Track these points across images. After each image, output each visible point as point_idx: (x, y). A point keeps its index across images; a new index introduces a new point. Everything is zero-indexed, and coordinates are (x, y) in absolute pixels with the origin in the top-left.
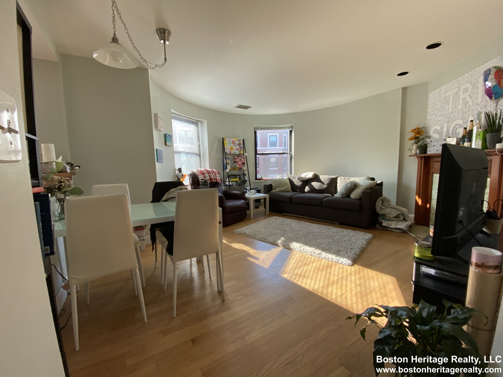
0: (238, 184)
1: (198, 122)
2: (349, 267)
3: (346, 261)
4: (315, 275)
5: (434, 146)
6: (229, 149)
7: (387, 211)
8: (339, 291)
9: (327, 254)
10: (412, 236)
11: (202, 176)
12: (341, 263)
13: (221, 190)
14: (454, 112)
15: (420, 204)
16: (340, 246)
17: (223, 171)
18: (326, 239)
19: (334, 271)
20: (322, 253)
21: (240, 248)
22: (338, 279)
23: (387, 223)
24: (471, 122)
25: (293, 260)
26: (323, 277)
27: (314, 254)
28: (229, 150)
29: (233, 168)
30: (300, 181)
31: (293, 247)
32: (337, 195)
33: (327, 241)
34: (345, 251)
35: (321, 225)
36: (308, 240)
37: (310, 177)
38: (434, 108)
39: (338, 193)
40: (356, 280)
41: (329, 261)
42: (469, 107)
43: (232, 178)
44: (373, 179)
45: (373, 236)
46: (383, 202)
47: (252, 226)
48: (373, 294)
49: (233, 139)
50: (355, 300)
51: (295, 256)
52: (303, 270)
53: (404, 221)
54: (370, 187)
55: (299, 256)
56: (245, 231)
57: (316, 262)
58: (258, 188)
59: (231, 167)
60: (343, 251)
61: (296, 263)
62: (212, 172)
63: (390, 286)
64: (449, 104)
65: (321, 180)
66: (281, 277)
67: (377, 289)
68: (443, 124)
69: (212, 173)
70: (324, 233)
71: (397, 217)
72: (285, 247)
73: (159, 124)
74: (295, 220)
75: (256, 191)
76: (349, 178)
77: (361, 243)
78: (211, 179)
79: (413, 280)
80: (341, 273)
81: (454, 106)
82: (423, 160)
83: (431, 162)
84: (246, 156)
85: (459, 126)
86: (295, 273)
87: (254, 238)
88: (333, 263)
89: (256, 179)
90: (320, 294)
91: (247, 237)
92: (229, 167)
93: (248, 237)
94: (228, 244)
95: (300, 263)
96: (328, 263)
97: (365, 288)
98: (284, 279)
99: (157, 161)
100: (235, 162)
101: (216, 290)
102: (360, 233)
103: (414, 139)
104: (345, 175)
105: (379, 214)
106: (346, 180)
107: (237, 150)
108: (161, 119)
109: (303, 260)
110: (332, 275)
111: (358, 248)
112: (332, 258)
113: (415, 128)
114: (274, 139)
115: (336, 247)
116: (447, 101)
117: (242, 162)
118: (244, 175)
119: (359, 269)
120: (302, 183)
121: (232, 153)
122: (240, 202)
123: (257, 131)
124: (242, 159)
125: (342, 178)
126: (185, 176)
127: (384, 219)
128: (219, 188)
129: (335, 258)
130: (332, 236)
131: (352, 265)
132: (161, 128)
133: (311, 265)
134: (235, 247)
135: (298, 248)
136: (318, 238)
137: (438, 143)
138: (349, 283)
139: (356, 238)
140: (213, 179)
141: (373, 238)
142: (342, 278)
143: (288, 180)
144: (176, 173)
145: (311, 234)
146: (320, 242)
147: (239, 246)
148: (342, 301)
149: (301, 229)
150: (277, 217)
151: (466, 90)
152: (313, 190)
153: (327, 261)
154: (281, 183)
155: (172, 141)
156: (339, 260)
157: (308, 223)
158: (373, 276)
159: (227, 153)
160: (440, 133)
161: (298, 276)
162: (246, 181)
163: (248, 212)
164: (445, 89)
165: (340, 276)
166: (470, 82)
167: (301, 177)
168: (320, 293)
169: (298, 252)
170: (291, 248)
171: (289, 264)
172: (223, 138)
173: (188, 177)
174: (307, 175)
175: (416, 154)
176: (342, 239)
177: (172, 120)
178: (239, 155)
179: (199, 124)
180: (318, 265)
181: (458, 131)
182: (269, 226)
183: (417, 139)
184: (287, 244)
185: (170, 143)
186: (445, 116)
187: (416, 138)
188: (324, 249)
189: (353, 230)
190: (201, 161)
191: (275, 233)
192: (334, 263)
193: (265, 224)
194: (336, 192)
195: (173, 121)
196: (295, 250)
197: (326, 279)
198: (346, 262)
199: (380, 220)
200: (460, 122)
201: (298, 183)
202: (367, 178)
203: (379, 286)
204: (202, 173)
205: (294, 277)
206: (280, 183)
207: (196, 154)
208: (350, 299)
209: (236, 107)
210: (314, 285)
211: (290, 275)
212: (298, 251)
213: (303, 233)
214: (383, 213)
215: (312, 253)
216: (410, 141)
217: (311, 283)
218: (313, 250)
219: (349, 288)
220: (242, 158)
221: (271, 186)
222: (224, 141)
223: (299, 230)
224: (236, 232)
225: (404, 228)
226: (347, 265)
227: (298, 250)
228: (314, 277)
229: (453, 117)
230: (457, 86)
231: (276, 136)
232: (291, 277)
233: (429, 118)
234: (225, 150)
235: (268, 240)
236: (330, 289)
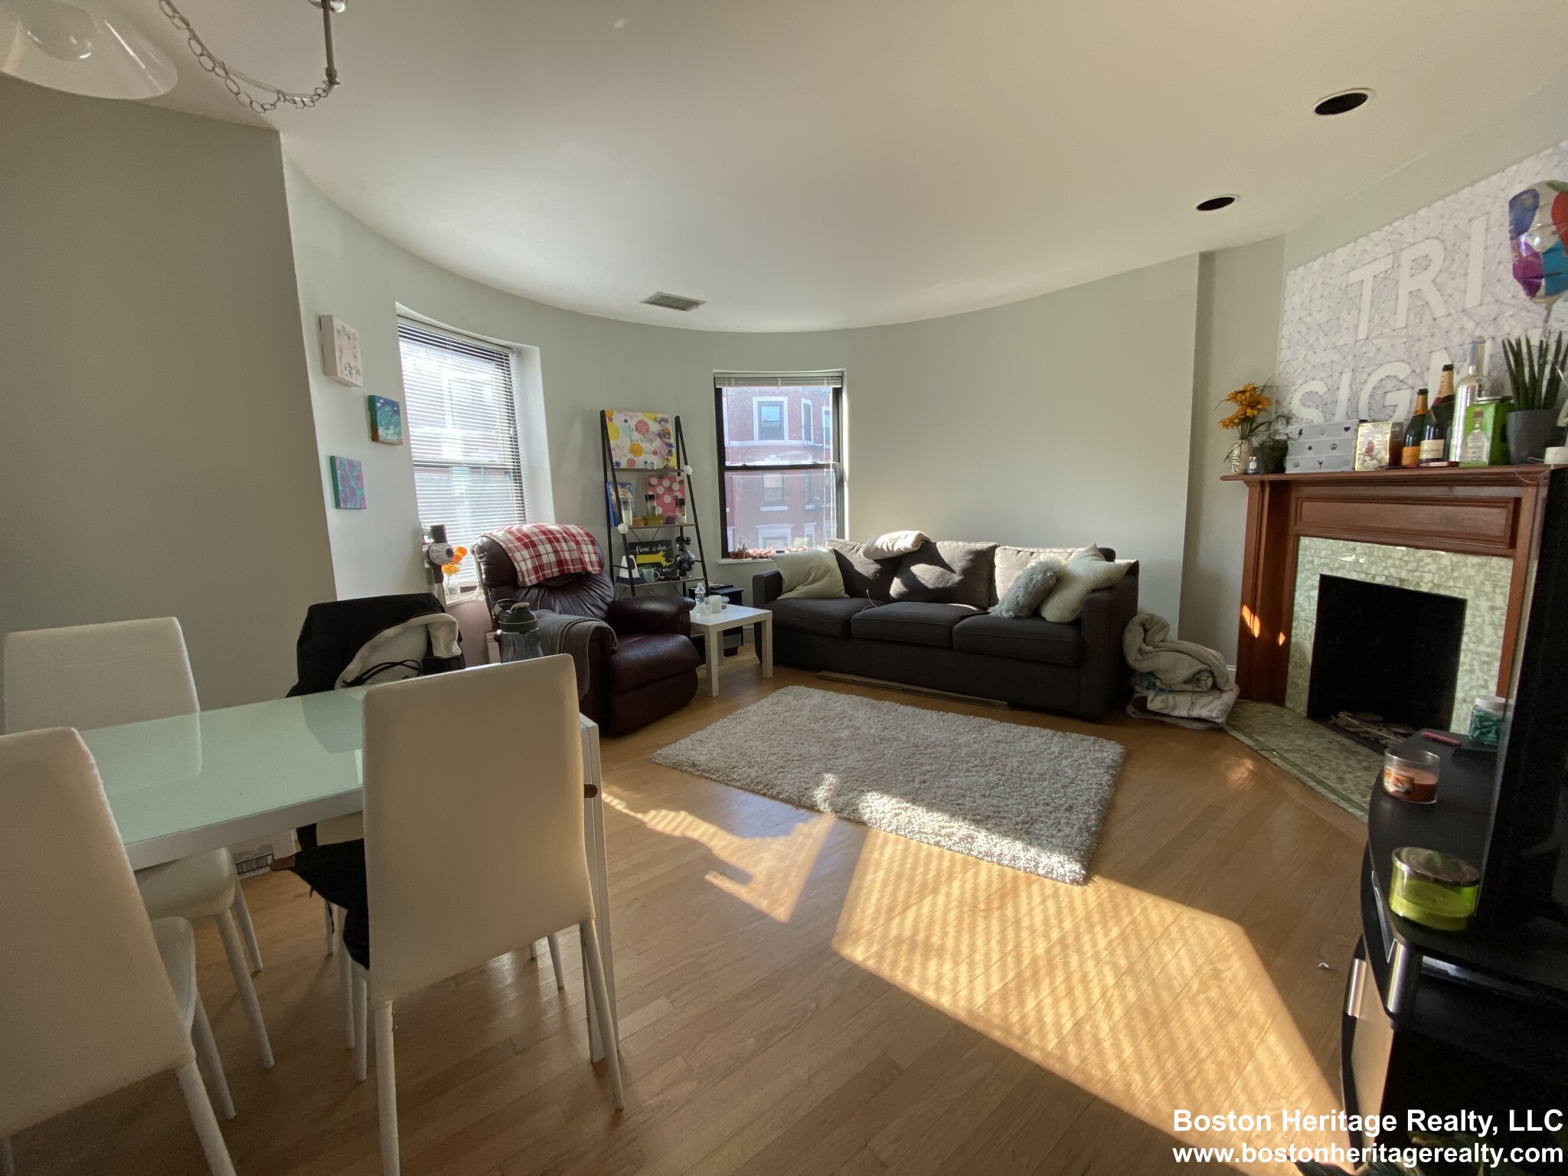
0: (662, 574)
1: (506, 351)
2: (1077, 889)
3: (1063, 865)
4: (965, 936)
5: (1310, 448)
6: (626, 451)
7: (1161, 661)
8: (1064, 1007)
9: (992, 839)
10: (1243, 743)
11: (526, 553)
12: (1047, 872)
13: (603, 599)
14: (1375, 338)
15: (1256, 632)
16: (1030, 800)
17: (606, 530)
18: (977, 772)
19: (1030, 911)
20: (977, 833)
21: (677, 833)
22: (1049, 951)
23: (1163, 701)
24: (1446, 373)
25: (876, 872)
26: (994, 944)
27: (947, 839)
28: (625, 455)
29: (644, 518)
30: (872, 561)
31: (872, 812)
32: (1001, 609)
33: (983, 780)
34: (1050, 819)
35: (950, 715)
36: (917, 780)
37: (906, 549)
38: (1304, 323)
39: (1000, 602)
40: (1114, 950)
41: (1002, 865)
42: (1435, 319)
43: (641, 553)
44: (1109, 555)
45: (1126, 748)
46: (1146, 631)
47: (719, 732)
48: (1187, 1010)
49: (641, 416)
50: (1132, 1049)
51: (882, 854)
52: (917, 919)
53: (1216, 694)
54: (1107, 584)
55: (895, 851)
56: (693, 753)
57: (959, 877)
58: (732, 586)
59: (634, 516)
60: (1042, 822)
61: (889, 889)
62: (565, 535)
63: (1232, 967)
64: (1360, 310)
65: (942, 556)
66: (843, 961)
67: (1195, 986)
68: (1336, 375)
69: (566, 541)
70: (967, 745)
71: (1194, 679)
72: (842, 815)
73: (340, 358)
74: (864, 699)
75: (727, 599)
76: (1031, 550)
77: (1094, 780)
78: (560, 563)
79: (1391, 1007)
80: (1053, 921)
81: (1377, 318)
82: (1267, 490)
83: (1293, 499)
84: (688, 476)
85: (1396, 383)
86: (891, 937)
87: (728, 782)
88: (1019, 872)
89: (725, 554)
90: (997, 1034)
91: (700, 776)
92: (627, 516)
93: (707, 778)
94: (632, 814)
95: (904, 885)
96: (1002, 876)
97: (1153, 982)
98: (854, 968)
99: (338, 506)
100: (651, 497)
101: (587, 1055)
102: (1083, 740)
103: (1238, 425)
104: (1018, 540)
105: (1135, 671)
106: (1022, 557)
107: (655, 453)
108: (349, 338)
109: (914, 868)
110: (1025, 934)
111: (1091, 802)
112: (1014, 856)
113: (1242, 389)
114: (771, 414)
115: (1019, 804)
116: (1351, 299)
117: (676, 498)
118: (683, 541)
119: (1112, 896)
120: (878, 566)
121: (639, 464)
122: (673, 644)
123: (725, 390)
124: (676, 486)
125: (1011, 550)
126: (460, 554)
127: (1152, 686)
128: (593, 593)
129: (1022, 854)
130: (995, 758)
131: (1086, 880)
132: (351, 373)
133: (944, 890)
134: (659, 828)
135: (889, 816)
136: (950, 770)
137: (1324, 438)
138: (1090, 964)
139: (1076, 761)
140: (570, 563)
141: (1127, 757)
142: (1062, 941)
143: (834, 556)
144: (424, 544)
145: (924, 752)
146: (960, 788)
147: (671, 821)
148: (1084, 1060)
149: (887, 734)
150: (802, 689)
151: (1423, 264)
152: (916, 591)
153: (996, 868)
154: (810, 569)
155: (402, 424)
156: (1037, 863)
157: (909, 709)
158: (1166, 925)
159: (618, 464)
160: (1327, 406)
161: (905, 948)
162: (691, 563)
163: (701, 672)
164: (1343, 261)
165: (1055, 935)
166: (1437, 238)
167: (877, 549)
168: (997, 1026)
169: (891, 832)
170: (866, 818)
171: (865, 891)
172: (603, 413)
173: (472, 556)
174: (896, 540)
175: (1245, 473)
176: (1030, 768)
177: (401, 344)
178: (663, 474)
179: (513, 360)
180: (969, 886)
181: (1390, 399)
182: (779, 728)
183: (1246, 424)
184: (847, 804)
185: (391, 431)
186: (1346, 349)
187: (1245, 420)
188: (978, 815)
189: (1055, 728)
190: (522, 497)
191: (801, 755)
192: (1021, 873)
193: (764, 718)
194: (992, 600)
195: (405, 347)
196: (880, 826)
197: (1009, 954)
198: (1061, 871)
199: (1139, 690)
200: (1402, 371)
201: (865, 567)
202: (1091, 553)
203: (1198, 971)
204: (527, 541)
205: (889, 953)
206: (807, 568)
207: (506, 471)
208: (1111, 1045)
209: (647, 302)
210: (972, 990)
211: (875, 948)
212: (888, 829)
213: (896, 750)
214: (1148, 670)
215: (939, 838)
216: (1225, 429)
217: (955, 980)
218: (942, 823)
219: (1096, 994)
220: (675, 481)
221: (777, 578)
222: (607, 421)
223: (883, 739)
224: (660, 758)
225: (1218, 718)
226: (1068, 881)
227: (889, 826)
228: (965, 950)
229: (1371, 354)
230: (1390, 250)
231: (780, 404)
232: (880, 956)
233: (1285, 354)
234: (613, 453)
235: (778, 789)
236: (1031, 1004)
